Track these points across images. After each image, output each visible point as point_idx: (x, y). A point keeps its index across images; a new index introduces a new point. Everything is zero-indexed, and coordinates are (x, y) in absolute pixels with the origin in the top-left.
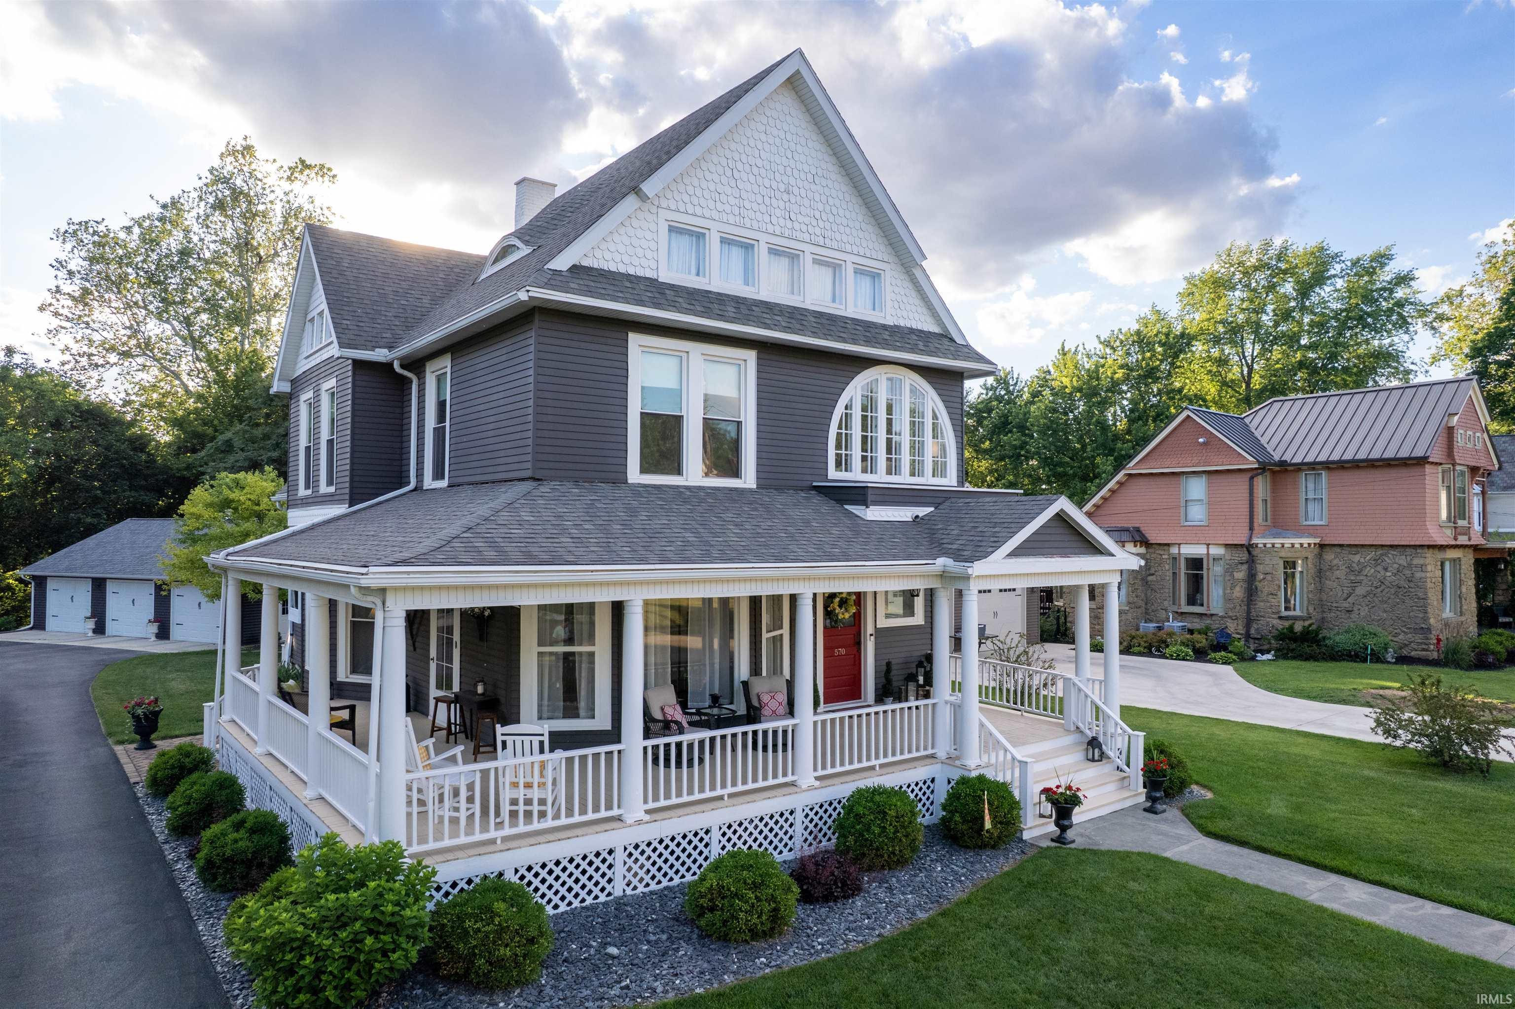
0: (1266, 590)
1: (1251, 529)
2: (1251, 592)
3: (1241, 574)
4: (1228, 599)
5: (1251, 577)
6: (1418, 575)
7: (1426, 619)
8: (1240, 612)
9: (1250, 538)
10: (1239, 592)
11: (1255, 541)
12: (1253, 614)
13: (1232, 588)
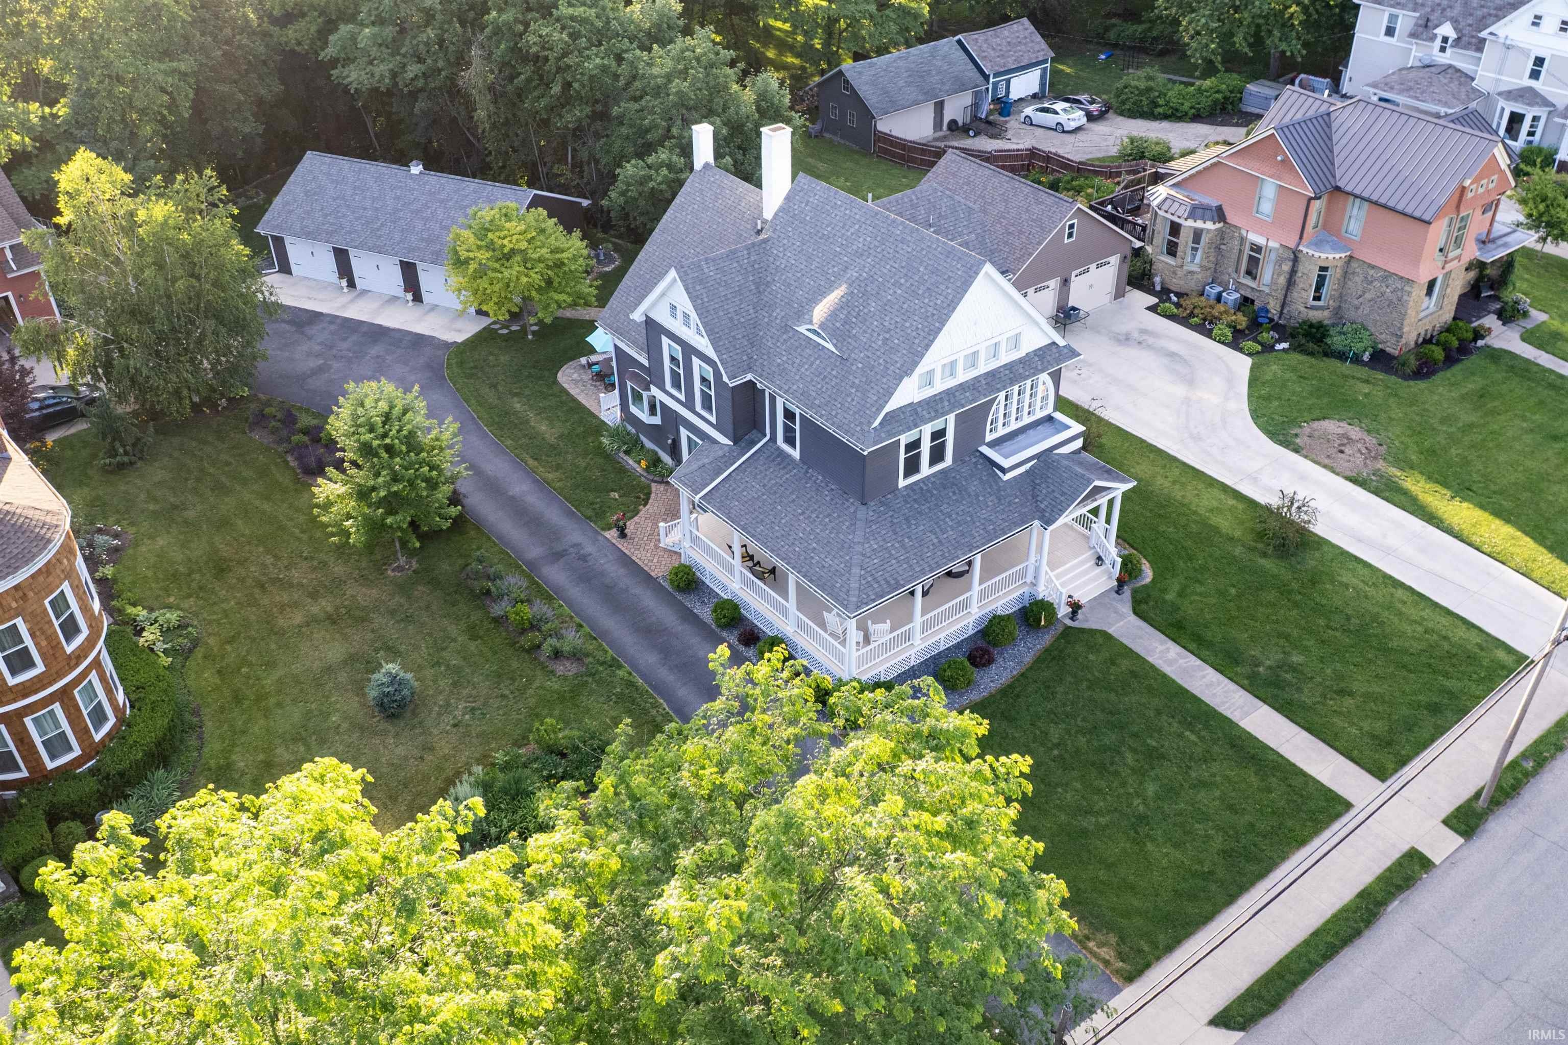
0: (1301, 285)
1: (1301, 238)
2: (1291, 283)
3: (1286, 267)
4: (1273, 282)
5: (1293, 272)
6: (1405, 298)
7: (1400, 329)
8: (1280, 295)
9: (1298, 245)
10: (1282, 280)
11: (1301, 248)
12: (1289, 299)
13: (1279, 275)
